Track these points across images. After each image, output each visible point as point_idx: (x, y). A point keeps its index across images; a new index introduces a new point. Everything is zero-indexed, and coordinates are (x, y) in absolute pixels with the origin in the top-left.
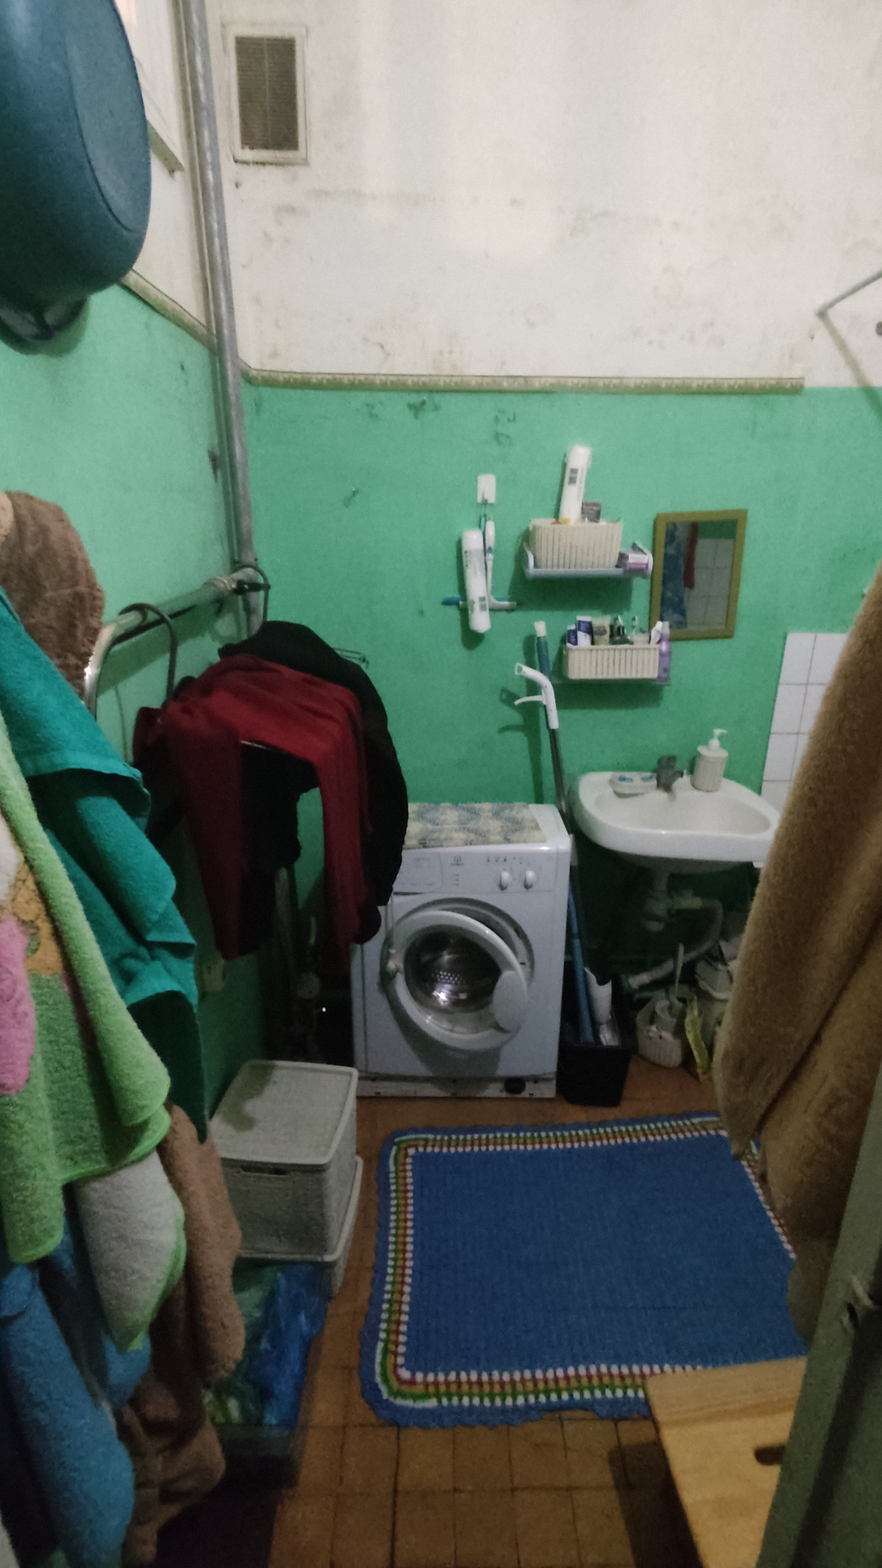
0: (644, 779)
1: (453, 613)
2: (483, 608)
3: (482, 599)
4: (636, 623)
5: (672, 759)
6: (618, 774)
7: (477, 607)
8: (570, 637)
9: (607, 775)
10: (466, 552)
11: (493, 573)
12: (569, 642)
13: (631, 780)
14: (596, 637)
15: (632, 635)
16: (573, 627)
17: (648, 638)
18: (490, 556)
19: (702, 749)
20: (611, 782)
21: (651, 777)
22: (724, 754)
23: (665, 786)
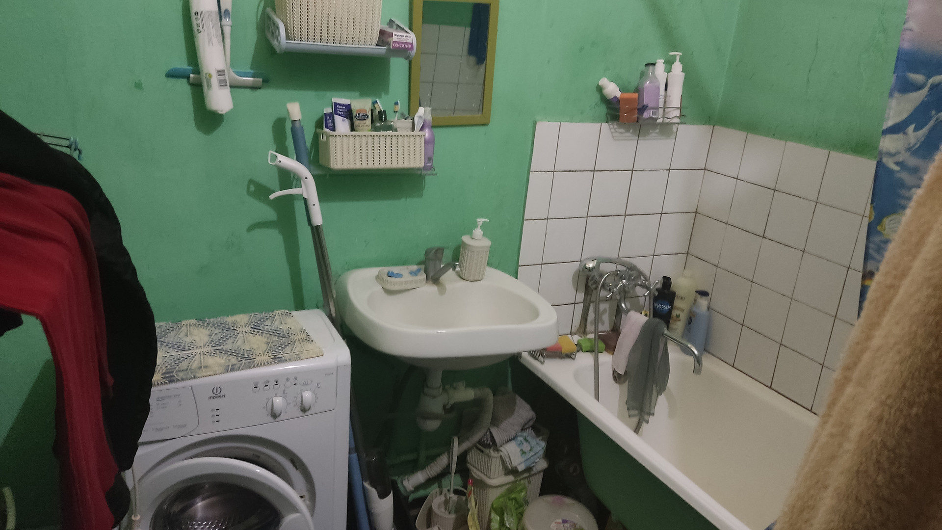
0: (414, 273)
1: (182, 87)
2: (222, 84)
3: (221, 73)
4: (398, 108)
5: (439, 251)
6: (386, 269)
7: (215, 81)
8: (325, 122)
9: (374, 271)
10: (196, 13)
11: (231, 40)
12: (327, 127)
13: (401, 276)
14: (357, 122)
15: (395, 120)
16: (329, 110)
17: (410, 125)
18: (227, 21)
19: (466, 239)
20: (378, 278)
21: (419, 270)
22: (487, 243)
23: (434, 279)
